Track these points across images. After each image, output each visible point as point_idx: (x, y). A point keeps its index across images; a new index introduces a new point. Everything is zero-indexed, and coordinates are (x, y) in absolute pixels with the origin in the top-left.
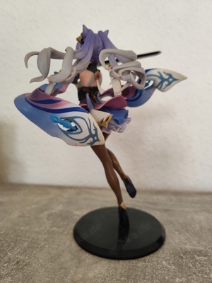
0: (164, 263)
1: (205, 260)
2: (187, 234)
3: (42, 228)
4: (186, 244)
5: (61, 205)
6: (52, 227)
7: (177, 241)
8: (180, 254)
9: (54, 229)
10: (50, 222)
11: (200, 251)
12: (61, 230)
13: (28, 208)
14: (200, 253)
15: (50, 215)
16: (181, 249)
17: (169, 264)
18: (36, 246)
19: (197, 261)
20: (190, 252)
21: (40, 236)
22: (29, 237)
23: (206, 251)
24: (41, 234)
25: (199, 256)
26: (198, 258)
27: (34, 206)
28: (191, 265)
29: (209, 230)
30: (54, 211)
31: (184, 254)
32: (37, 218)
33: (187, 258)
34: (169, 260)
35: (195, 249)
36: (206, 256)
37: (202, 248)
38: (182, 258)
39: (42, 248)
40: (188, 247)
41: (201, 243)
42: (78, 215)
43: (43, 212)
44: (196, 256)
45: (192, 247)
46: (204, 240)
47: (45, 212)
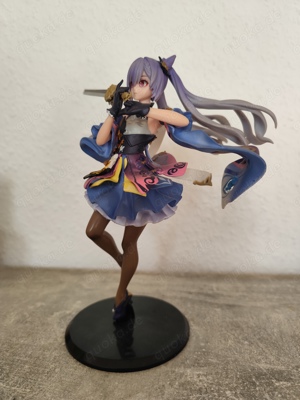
0: (228, 393)
1: (287, 388)
2: (261, 345)
3: (51, 341)
4: (259, 361)
5: (79, 302)
7: (247, 356)
8: (251, 377)
11: (281, 373)
13: (31, 307)
14: (280, 376)
16: (253, 369)
17: (236, 395)
18: (41, 370)
19: (276, 389)
20: (265, 375)
21: (47, 354)
22: (30, 356)
23: (289, 373)
24: (49, 350)
25: (278, 380)
26: (277, 384)
27: (39, 304)
28: (267, 396)
29: (293, 337)
30: (68, 312)
31: (257, 378)
32: (43, 324)
33: (261, 385)
34: (235, 389)
35: (272, 369)
36: (289, 380)
37: (283, 368)
38: (254, 384)
39: (50, 374)
40: (263, 366)
41: (281, 358)
43: (52, 314)
44: (274, 381)
45: (269, 366)
46: (286, 354)
47: (56, 314)
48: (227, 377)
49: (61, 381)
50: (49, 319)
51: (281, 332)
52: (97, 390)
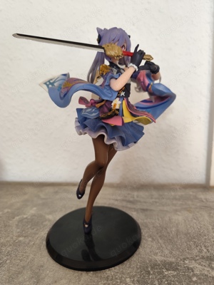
0: (128, 280)
1: (173, 276)
2: (160, 241)
3: (8, 239)
4: (156, 254)
5: (35, 208)
6: (19, 236)
7: (148, 250)
8: (147, 267)
9: (21, 239)
10: (18, 230)
11: (171, 264)
12: (27, 240)
14: (170, 266)
15: (21, 221)
16: (150, 261)
17: (133, 282)
19: (164, 277)
20: (159, 265)
21: (4, 249)
23: (177, 264)
24: (5, 246)
25: (168, 270)
26: (166, 273)
27: (6, 211)
28: (156, 283)
29: (186, 234)
30: (25, 216)
31: (152, 268)
33: (154, 274)
34: (134, 277)
35: (165, 261)
36: (176, 269)
37: (173, 260)
38: (149, 273)
40: (159, 258)
41: (174, 252)
42: (49, 220)
43: (14, 218)
44: (164, 270)
45: (163, 258)
46: (178, 249)
47: (17, 218)
48: (130, 267)
49: (8, 270)
50: (11, 222)
51: (178, 231)
52: (33, 277)
